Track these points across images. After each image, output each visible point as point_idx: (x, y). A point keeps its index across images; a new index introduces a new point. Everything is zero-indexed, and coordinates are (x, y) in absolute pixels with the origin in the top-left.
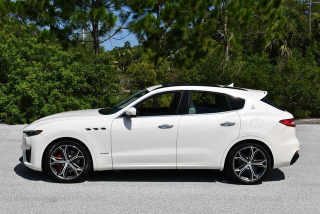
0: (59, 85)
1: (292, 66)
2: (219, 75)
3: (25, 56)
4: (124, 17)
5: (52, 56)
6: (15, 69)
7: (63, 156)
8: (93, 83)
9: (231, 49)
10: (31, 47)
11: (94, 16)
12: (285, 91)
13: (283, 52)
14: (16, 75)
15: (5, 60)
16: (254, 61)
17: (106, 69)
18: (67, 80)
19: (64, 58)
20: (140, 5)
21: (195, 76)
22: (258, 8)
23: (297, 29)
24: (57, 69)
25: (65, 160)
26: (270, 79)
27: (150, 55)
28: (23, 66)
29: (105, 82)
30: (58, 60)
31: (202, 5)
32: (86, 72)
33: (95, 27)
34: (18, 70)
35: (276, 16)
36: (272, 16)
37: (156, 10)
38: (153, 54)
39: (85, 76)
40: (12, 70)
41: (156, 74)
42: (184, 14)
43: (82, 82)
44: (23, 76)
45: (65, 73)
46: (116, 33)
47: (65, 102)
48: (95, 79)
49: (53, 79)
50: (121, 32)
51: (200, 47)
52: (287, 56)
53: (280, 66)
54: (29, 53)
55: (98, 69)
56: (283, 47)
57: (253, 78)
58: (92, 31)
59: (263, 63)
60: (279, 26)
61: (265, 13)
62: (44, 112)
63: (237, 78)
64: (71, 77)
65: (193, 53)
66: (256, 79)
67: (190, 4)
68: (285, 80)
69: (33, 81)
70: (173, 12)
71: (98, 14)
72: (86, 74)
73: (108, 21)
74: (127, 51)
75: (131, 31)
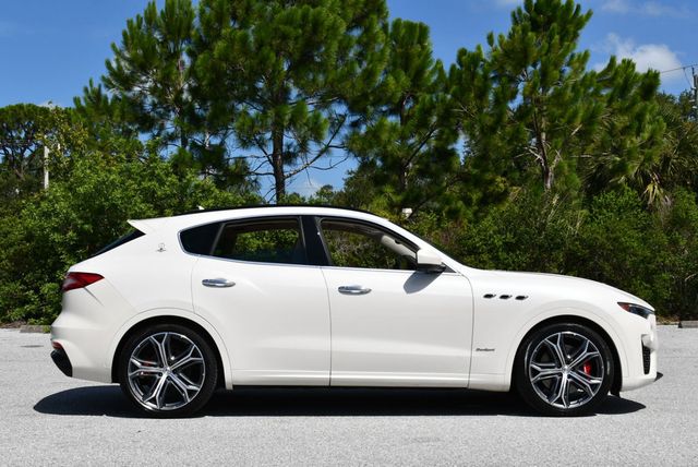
9: (557, 185)
10: (162, 183)
11: (283, 120)
12: (674, 265)
13: (652, 199)
15: (114, 206)
16: (607, 206)
20: (371, 98)
21: (491, 236)
22: (610, 100)
26: (644, 240)
33: (278, 141)
35: (648, 117)
36: (640, 117)
37: (397, 109)
42: (458, 114)
46: (319, 156)
50: (329, 154)
56: (650, 188)
57: (608, 239)
59: (628, 207)
60: (651, 138)
61: (623, 111)
63: (576, 240)
67: (473, 95)
68: (674, 243)
70: (440, 109)
73: (311, 129)
75: (349, 152)
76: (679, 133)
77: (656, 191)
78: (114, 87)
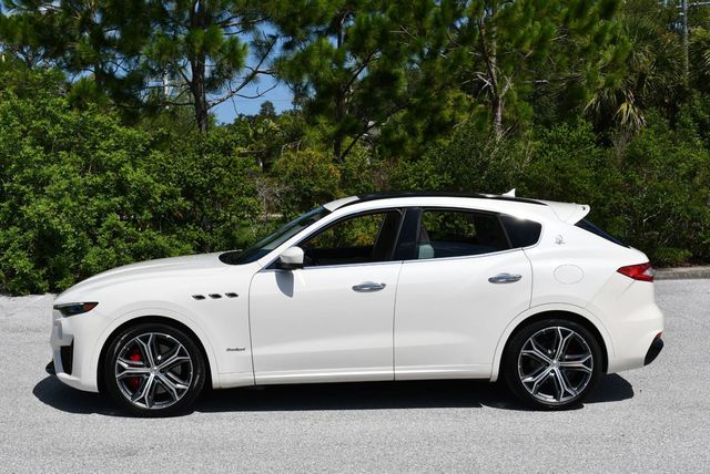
0: (121, 205)
1: (645, 149)
2: (481, 173)
3: (41, 139)
4: (263, 48)
5: (103, 139)
6: (20, 169)
7: (143, 358)
8: (198, 199)
9: (507, 114)
10: (55, 120)
11: (193, 47)
12: (631, 206)
13: (625, 119)
14: (22, 183)
16: (558, 141)
17: (226, 167)
18: (139, 191)
19: (130, 143)
20: (299, 19)
21: (427, 177)
22: (566, 20)
23: (656, 64)
24: (116, 168)
25: (149, 366)
26: (597, 180)
27: (323, 131)
28: (37, 162)
29: (224, 195)
30: (117, 148)
31: (440, 17)
32: (180, 173)
33: (198, 70)
34: (28, 172)
35: (608, 37)
36: (598, 39)
37: (335, 29)
38: (331, 130)
39: (179, 182)
40: (14, 172)
41: (338, 175)
42: (399, 36)
43: (172, 196)
44: (39, 184)
45: (135, 175)
46: (245, 84)
47: (136, 241)
48: (201, 188)
49: (107, 191)
50: (257, 81)
51: (437, 110)
52: (635, 126)
53: (620, 148)
54: (50, 133)
55: (207, 167)
56: (624, 107)
57: (556, 179)
58: (190, 79)
59: (579, 143)
60: (614, 60)
61: (583, 31)
62: (89, 265)
63: (521, 180)
64: (147, 185)
65: (419, 125)
66: (565, 182)
67: (412, 15)
68: (631, 181)
69: (60, 197)
70: (376, 32)
71: (205, 42)
72: (181, 179)
73: (228, 56)
74: (267, 125)
75: (279, 79)
76: (657, 46)
77: (631, 110)
78: (15, 7)
